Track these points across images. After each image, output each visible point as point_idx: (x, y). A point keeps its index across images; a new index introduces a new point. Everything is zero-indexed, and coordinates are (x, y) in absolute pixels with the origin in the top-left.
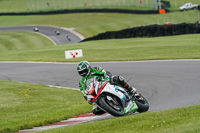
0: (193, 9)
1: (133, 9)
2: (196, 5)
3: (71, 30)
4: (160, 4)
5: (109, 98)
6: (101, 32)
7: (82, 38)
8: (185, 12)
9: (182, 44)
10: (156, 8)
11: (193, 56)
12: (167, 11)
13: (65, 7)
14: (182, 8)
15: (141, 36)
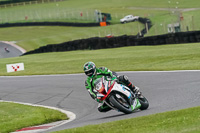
0: (133, 21)
1: (74, 21)
2: (137, 17)
3: (12, 43)
4: (101, 16)
5: (118, 96)
6: (42, 45)
7: (24, 52)
8: (125, 24)
9: (123, 56)
10: (97, 21)
11: (135, 67)
12: (108, 24)
13: (6, 21)
14: (123, 20)
15: (83, 49)
